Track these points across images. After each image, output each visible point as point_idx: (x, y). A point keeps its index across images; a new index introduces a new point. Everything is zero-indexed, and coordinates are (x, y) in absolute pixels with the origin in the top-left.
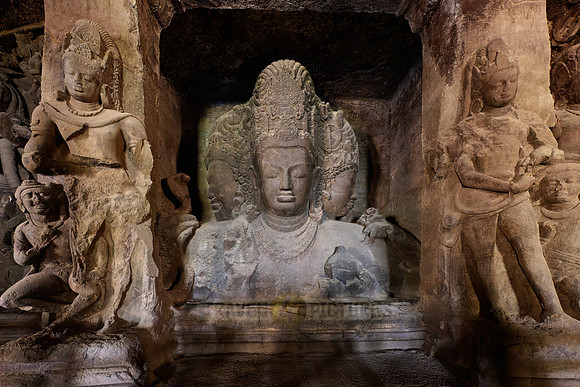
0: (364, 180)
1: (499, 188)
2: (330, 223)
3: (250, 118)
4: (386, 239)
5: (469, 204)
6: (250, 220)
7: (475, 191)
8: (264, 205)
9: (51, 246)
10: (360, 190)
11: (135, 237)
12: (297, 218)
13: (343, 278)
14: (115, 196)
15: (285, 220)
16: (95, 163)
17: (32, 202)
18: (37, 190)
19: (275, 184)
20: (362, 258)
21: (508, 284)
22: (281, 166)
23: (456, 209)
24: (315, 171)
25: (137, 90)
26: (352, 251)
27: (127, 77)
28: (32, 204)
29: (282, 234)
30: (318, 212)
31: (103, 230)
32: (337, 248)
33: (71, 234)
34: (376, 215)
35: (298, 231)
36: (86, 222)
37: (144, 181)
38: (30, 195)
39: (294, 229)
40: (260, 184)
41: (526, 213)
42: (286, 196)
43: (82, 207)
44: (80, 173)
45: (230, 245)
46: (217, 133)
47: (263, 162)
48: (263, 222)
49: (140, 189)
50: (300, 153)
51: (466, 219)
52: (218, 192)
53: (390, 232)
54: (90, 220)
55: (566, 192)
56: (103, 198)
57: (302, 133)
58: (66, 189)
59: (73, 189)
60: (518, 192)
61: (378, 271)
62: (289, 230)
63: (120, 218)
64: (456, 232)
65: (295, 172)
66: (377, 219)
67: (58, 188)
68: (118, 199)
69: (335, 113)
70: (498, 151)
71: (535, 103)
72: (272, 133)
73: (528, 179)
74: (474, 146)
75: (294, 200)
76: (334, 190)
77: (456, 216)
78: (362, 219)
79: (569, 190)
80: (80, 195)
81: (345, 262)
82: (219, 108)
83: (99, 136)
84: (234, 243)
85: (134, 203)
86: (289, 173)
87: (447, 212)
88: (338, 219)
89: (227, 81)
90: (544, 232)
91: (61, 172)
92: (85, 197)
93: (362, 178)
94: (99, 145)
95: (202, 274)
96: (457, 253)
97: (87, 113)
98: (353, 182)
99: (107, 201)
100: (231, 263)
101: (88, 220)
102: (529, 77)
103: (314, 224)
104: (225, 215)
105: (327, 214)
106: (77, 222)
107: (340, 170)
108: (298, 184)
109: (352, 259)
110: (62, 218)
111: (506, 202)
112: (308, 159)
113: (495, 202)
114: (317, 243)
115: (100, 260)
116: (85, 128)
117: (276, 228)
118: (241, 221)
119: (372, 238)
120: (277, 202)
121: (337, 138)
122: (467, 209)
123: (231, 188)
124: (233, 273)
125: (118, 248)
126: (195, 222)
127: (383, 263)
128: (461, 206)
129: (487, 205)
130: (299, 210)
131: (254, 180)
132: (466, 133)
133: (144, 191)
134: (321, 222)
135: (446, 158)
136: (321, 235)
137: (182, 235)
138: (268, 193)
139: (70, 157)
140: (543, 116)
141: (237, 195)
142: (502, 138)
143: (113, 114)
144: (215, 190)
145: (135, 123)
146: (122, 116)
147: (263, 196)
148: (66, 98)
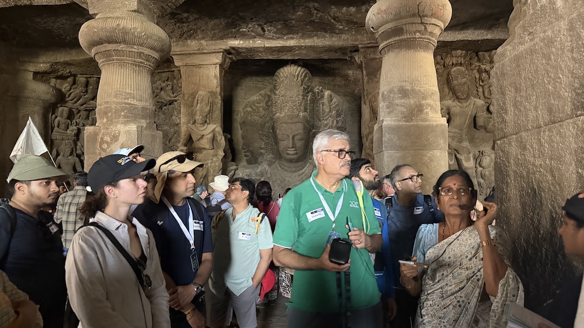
15: (292, 165)
19: (285, 144)
22: (288, 135)
29: (290, 174)
35: (301, 172)
37: (221, 154)
39: (298, 171)
40: (276, 143)
42: (292, 151)
50: (300, 126)
52: (249, 146)
57: (301, 114)
65: (297, 137)
69: (326, 93)
72: (283, 115)
86: (293, 138)
104: (253, 161)
108: (299, 144)
112: (305, 128)
116: (203, 136)
118: (264, 165)
126: (235, 167)
130: (300, 158)
141: (261, 148)
143: (211, 127)
144: (247, 145)
145: (219, 129)
146: (215, 127)
147: (278, 150)
148: (194, 122)
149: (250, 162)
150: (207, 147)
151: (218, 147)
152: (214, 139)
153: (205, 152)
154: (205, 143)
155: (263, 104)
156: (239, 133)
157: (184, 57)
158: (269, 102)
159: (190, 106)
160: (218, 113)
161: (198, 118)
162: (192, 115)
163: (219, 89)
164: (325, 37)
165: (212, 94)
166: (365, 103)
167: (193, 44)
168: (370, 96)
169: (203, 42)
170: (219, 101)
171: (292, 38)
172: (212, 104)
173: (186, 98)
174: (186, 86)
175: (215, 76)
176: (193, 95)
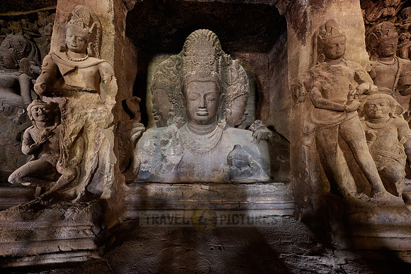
0: (253, 102)
1: (338, 109)
2: (231, 129)
3: (181, 63)
4: (268, 140)
5: (319, 118)
6: (179, 127)
7: (323, 110)
8: (188, 117)
10: (250, 109)
11: (102, 137)
12: (209, 126)
13: (240, 165)
14: (91, 111)
15: (201, 127)
16: (81, 90)
17: (37, 114)
18: (42, 106)
19: (195, 104)
20: (251, 153)
21: (348, 170)
22: (199, 94)
23: (312, 122)
24: (221, 96)
25: (110, 47)
26: (245, 148)
27: (105, 39)
28: (37, 115)
29: (200, 137)
30: (223, 122)
31: (82, 132)
32: (235, 146)
33: (61, 134)
34: (261, 125)
35: (210, 135)
36: (71, 127)
37: (111, 101)
38: (37, 109)
39: (207, 133)
40: (186, 104)
41: (357, 125)
42: (202, 112)
43: (69, 117)
44: (70, 96)
45: (165, 143)
46: (160, 72)
47: (188, 90)
48: (187, 128)
49: (108, 106)
50: (212, 85)
51: (318, 128)
52: (159, 109)
53: (270, 136)
54: (73, 126)
55: (381, 112)
56: (84, 111)
57: (213, 73)
58: (61, 106)
59: (65, 106)
60: (350, 111)
61: (263, 161)
62: (204, 134)
63: (94, 125)
64: (312, 137)
65: (208, 97)
66: (261, 127)
67: (55, 105)
68: (93, 113)
69: (234, 61)
70: (336, 86)
71: (357, 57)
72: (194, 73)
73: (356, 103)
74: (321, 82)
75: (207, 114)
76: (234, 108)
77: (312, 126)
78: (252, 127)
79: (382, 110)
80: (69, 110)
81: (240, 156)
82: (161, 57)
83: (84, 73)
84: (167, 142)
85: (103, 115)
86: (204, 98)
87: (306, 123)
88: (236, 127)
89: (167, 41)
90: (369, 137)
91: (58, 95)
92: (72, 110)
93: (251, 101)
94: (84, 79)
95: (145, 162)
96: (313, 150)
97: (77, 59)
98: (246, 104)
99: (86, 114)
100: (165, 155)
101: (72, 126)
102: (352, 42)
103: (220, 130)
104: (162, 123)
105: (229, 124)
106: (65, 127)
107: (237, 96)
108: (210, 104)
109: (245, 153)
110: (56, 124)
111: (343, 118)
112: (217, 89)
113: (336, 118)
114: (223, 142)
115: (78, 152)
116: (76, 68)
117: (195, 132)
118: (173, 127)
119: (259, 140)
120: (196, 116)
121: (236, 76)
122: (318, 122)
123: (167, 106)
124: (166, 162)
125: (91, 144)
126: (143, 128)
127: (266, 157)
128: (314, 120)
129: (331, 119)
130: (211, 121)
131: (182, 101)
132: (316, 75)
133: (110, 108)
134: (225, 129)
135: (303, 90)
136: (224, 138)
137: (134, 136)
138: (191, 109)
139: (65, 86)
140: (363, 65)
141: (170, 110)
142: (338, 78)
144: (156, 107)
145: (108, 66)
146: (100, 61)
155: (174, 67)
158: (180, 66)
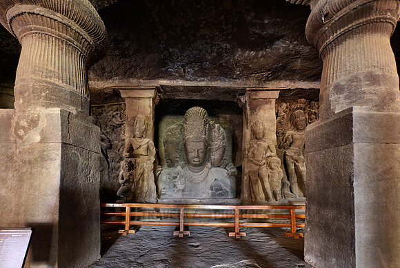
0: (231, 149)
6: (182, 168)
8: (188, 162)
9: (130, 178)
11: (150, 176)
12: (201, 167)
13: (217, 190)
15: (196, 168)
19: (192, 155)
22: (195, 148)
24: (208, 149)
29: (195, 174)
30: (209, 165)
32: (215, 180)
33: (134, 175)
35: (201, 173)
37: (153, 159)
38: (126, 165)
39: (199, 172)
40: (187, 155)
42: (196, 159)
43: (137, 167)
44: (136, 157)
45: (175, 178)
46: (170, 133)
47: (188, 147)
48: (187, 169)
49: (151, 161)
50: (202, 144)
53: (236, 173)
57: (203, 136)
58: (133, 162)
59: (135, 162)
62: (197, 172)
63: (147, 170)
65: (200, 151)
66: (232, 168)
68: (146, 165)
69: (217, 125)
72: (192, 136)
75: (199, 161)
76: (216, 156)
80: (137, 164)
81: (218, 185)
83: (143, 147)
84: (177, 177)
85: (150, 166)
86: (198, 151)
88: (218, 167)
91: (131, 157)
94: (144, 151)
97: (140, 141)
99: (143, 165)
100: (176, 184)
103: (207, 170)
105: (213, 165)
106: (136, 172)
107: (218, 148)
108: (201, 155)
109: (220, 183)
110: (132, 170)
112: (205, 145)
114: (208, 177)
115: (141, 183)
116: (140, 146)
117: (192, 171)
118: (179, 168)
120: (193, 162)
121: (217, 135)
122: (249, 169)
124: (177, 188)
125: (145, 179)
126: (161, 168)
127: (234, 186)
129: (254, 168)
130: (202, 164)
131: (184, 152)
132: (252, 145)
133: (153, 162)
134: (210, 169)
136: (210, 175)
137: (157, 174)
141: (177, 158)
143: (146, 140)
144: (168, 156)
145: (151, 142)
146: (148, 141)
147: (188, 159)
148: (134, 137)
149: (169, 166)
150: (144, 154)
151: (151, 155)
152: (148, 148)
153: (142, 157)
154: (142, 151)
155: (179, 130)
156: (163, 148)
157: (127, 91)
158: (182, 129)
159: (132, 125)
160: (151, 132)
161: (137, 133)
162: (133, 131)
163: (151, 115)
164: (225, 81)
165: (147, 118)
166: (248, 128)
167: (134, 82)
168: (252, 123)
169: (141, 80)
170: (151, 123)
171: (203, 81)
172: (147, 125)
173: (129, 120)
174: (128, 112)
175: (150, 106)
176: (134, 119)
